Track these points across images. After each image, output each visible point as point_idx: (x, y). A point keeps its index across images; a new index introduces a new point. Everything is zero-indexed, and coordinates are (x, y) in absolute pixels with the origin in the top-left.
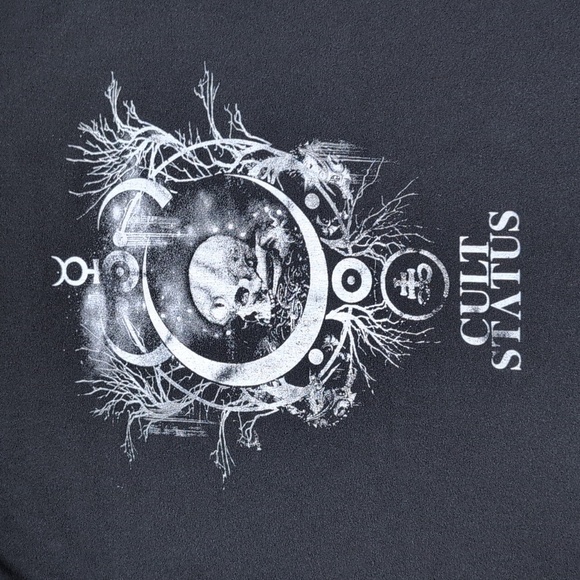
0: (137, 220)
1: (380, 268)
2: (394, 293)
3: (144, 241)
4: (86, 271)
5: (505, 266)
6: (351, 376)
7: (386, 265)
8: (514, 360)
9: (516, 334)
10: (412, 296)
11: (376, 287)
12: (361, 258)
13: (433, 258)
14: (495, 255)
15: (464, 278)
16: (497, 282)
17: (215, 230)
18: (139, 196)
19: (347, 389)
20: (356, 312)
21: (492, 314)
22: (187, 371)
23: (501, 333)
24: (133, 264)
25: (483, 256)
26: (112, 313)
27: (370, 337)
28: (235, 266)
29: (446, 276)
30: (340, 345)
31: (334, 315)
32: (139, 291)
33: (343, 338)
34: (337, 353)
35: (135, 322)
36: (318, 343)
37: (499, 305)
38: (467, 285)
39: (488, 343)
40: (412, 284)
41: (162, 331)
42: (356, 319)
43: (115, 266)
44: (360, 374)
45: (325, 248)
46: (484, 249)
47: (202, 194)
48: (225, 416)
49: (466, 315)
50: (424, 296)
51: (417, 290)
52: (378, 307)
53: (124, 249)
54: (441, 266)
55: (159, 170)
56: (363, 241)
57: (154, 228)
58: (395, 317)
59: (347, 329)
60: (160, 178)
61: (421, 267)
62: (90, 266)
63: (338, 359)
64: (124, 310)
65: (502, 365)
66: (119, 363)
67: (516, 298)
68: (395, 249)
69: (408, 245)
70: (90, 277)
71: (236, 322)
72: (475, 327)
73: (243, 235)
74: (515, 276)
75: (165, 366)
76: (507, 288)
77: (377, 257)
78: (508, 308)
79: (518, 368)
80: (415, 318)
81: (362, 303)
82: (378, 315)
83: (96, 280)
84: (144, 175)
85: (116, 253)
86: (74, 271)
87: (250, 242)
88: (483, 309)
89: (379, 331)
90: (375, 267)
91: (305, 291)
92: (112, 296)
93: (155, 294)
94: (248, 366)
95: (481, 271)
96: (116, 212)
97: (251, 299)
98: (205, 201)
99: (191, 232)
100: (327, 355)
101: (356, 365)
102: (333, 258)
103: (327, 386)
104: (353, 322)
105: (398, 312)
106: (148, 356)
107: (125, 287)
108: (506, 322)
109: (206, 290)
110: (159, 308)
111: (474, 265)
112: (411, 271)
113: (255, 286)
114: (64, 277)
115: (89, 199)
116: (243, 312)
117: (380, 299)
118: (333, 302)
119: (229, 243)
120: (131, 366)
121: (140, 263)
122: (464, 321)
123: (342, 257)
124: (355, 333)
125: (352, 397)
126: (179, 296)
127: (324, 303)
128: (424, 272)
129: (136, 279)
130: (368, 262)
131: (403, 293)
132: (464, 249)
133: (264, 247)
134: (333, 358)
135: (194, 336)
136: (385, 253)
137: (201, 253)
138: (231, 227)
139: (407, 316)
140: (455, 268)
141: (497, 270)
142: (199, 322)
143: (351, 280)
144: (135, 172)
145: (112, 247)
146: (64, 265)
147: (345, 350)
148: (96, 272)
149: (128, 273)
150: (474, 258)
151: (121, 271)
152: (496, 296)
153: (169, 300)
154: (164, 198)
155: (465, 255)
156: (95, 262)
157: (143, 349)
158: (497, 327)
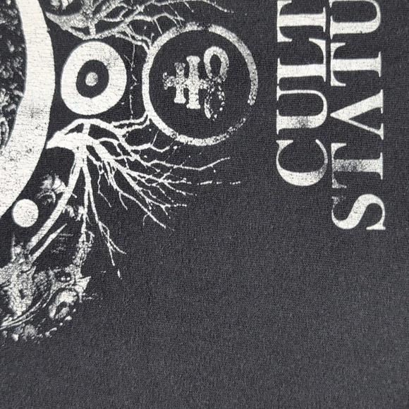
1: (141, 56)
2: (163, 100)
5: (355, 46)
6: (84, 246)
7: (152, 51)
8: (372, 213)
9: (375, 166)
10: (194, 104)
11: (133, 90)
12: (110, 41)
13: (231, 37)
14: (337, 28)
15: (284, 71)
16: (340, 75)
19: (75, 271)
20: (96, 132)
21: (332, 129)
23: (348, 164)
25: (316, 31)
27: (119, 177)
29: (252, 68)
30: (68, 192)
31: (62, 140)
33: (73, 179)
34: (61, 206)
36: (31, 191)
37: (345, 114)
38: (288, 83)
39: (325, 182)
40: (195, 84)
42: (96, 144)
44: (99, 242)
45: (53, 29)
46: (318, 20)
49: (286, 134)
50: (215, 104)
51: (202, 94)
52: (137, 124)
54: (244, 51)
56: (114, 14)
58: (163, 140)
59: (80, 163)
61: (209, 53)
63: (64, 217)
65: (350, 223)
67: (376, 102)
68: (166, 25)
69: (188, 16)
72: (303, 156)
74: (373, 64)
76: (358, 86)
77: (139, 40)
78: (361, 118)
79: (379, 226)
80: (197, 142)
81: (107, 116)
82: (134, 138)
88: (316, 121)
89: (135, 166)
90: (132, 57)
91: (15, 100)
95: (314, 56)
100: (45, 210)
101: (92, 226)
102: (63, 44)
103: (41, 265)
104: (91, 149)
105: (168, 131)
108: (358, 143)
111: (301, 47)
112: (193, 60)
117: (140, 111)
118: (60, 116)
122: (283, 144)
123: (79, 42)
124: (93, 169)
125: (83, 284)
127: (45, 119)
128: (214, 60)
130: (120, 46)
131: (179, 99)
132: (283, 21)
134: (55, 215)
136: (151, 31)
139: (183, 139)
140: (268, 55)
141: (340, 54)
143: (91, 79)
147: (75, 202)
150: (297, 33)
152: (339, 99)
155: (287, 31)
158: (340, 154)
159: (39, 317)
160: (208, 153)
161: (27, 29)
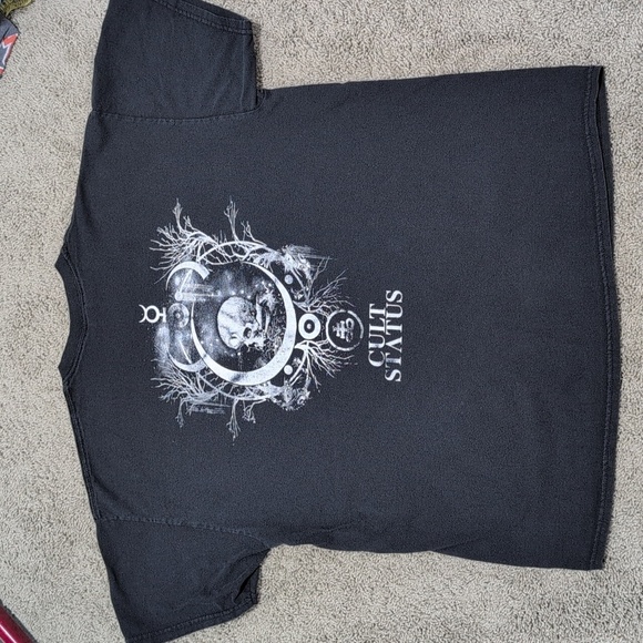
0: (189, 286)
1: (325, 320)
2: (333, 335)
3: (192, 298)
4: (158, 315)
5: (394, 322)
6: (308, 381)
7: (329, 318)
8: (397, 376)
9: (399, 361)
10: (343, 337)
11: (323, 331)
12: (315, 314)
13: (355, 315)
14: (389, 315)
15: (372, 328)
16: (389, 331)
17: (234, 293)
18: (190, 272)
19: (305, 389)
20: (311, 345)
21: (386, 349)
22: (214, 375)
23: (391, 360)
24: (186, 311)
25: (382, 316)
26: (173, 340)
27: (319, 360)
28: (244, 315)
29: (362, 326)
30: (302, 363)
31: (299, 346)
32: (189, 327)
33: (304, 359)
34: (300, 368)
35: (186, 346)
36: (290, 362)
37: (390, 344)
38: (373, 332)
39: (383, 365)
40: (343, 330)
41: (201, 351)
42: (311, 349)
43: (175, 312)
44: (313, 381)
45: (295, 307)
46: (383, 312)
47: (226, 272)
48: (236, 403)
49: (372, 349)
50: (350, 337)
51: (346, 333)
52: (324, 342)
53: (181, 302)
54: (359, 320)
55: (202, 257)
56: (316, 304)
57: (199, 291)
58: (333, 349)
59: (306, 354)
60: (203, 262)
61: (348, 320)
62: (161, 312)
63: (301, 372)
64: (179, 338)
65: (391, 378)
66: (176, 369)
67: (399, 340)
68: (334, 309)
69: (341, 307)
70: (161, 318)
71: (243, 348)
72: (377, 356)
73: (249, 297)
74: (399, 328)
75: (202, 372)
76: (394, 335)
77: (325, 314)
78: (395, 345)
79: (399, 380)
80: (344, 350)
81: (315, 340)
82: (323, 347)
83: (164, 320)
84: (194, 259)
85: (176, 304)
86: (152, 314)
87: (253, 301)
88: (381, 346)
89: (324, 356)
90: (322, 319)
91: (283, 331)
92: (173, 329)
93: (198, 329)
94: (250, 373)
95: (381, 324)
96: (177, 280)
97: (252, 335)
98: (229, 276)
99: (220, 294)
100: (295, 369)
101: (310, 376)
102: (299, 313)
103: (294, 387)
104: (309, 350)
105: (334, 346)
106: (193, 366)
107: (181, 325)
108: (394, 354)
109: (228, 329)
110: (200, 338)
111: (377, 320)
112: (343, 322)
113: (255, 327)
114: (146, 317)
115: (161, 272)
116: (248, 342)
117: (325, 338)
118: (299, 338)
119: (241, 302)
120: (182, 371)
121: (190, 311)
122: (371, 352)
123: (304, 313)
124: (310, 357)
125: (308, 394)
126: (212, 331)
127: (294, 339)
128: (350, 323)
129: (187, 320)
130: (319, 316)
131: (338, 335)
132: (372, 311)
133: (261, 305)
134: (298, 371)
135: (220, 355)
136: (328, 311)
137: (225, 307)
138: (242, 292)
139: (339, 348)
140: (367, 322)
141: (389, 324)
142: (222, 347)
143: (309, 326)
144: (189, 258)
145: (174, 301)
146: (146, 310)
147: (305, 367)
148: (164, 315)
149: (182, 316)
150: (377, 316)
151: (179, 315)
152: (389, 339)
153: (206, 333)
154: (204, 273)
155: (373, 315)
156: (164, 309)
157: (190, 361)
158: (388, 357)
159: (294, 404)
160: (347, 354)
161: (286, 306)
